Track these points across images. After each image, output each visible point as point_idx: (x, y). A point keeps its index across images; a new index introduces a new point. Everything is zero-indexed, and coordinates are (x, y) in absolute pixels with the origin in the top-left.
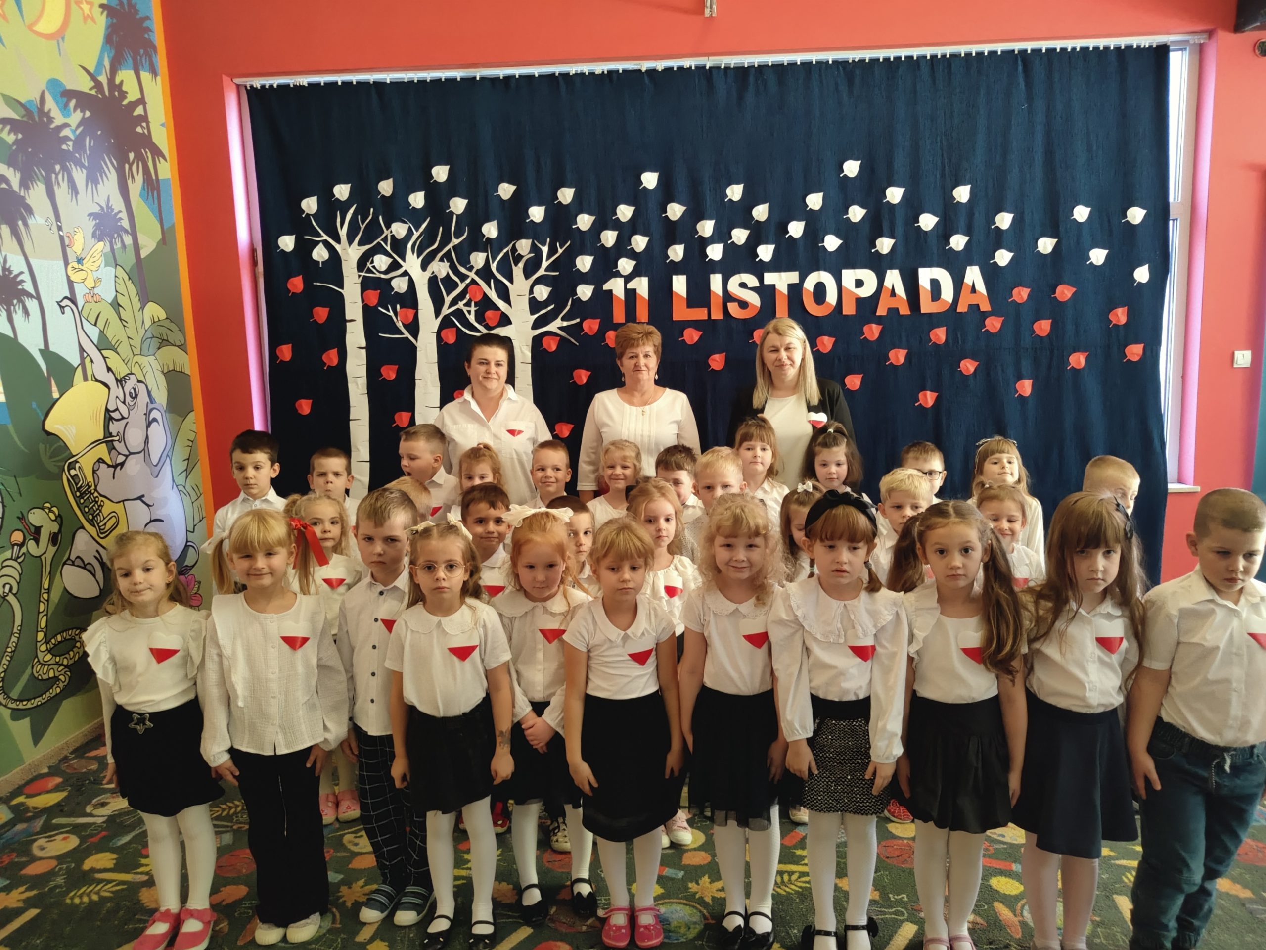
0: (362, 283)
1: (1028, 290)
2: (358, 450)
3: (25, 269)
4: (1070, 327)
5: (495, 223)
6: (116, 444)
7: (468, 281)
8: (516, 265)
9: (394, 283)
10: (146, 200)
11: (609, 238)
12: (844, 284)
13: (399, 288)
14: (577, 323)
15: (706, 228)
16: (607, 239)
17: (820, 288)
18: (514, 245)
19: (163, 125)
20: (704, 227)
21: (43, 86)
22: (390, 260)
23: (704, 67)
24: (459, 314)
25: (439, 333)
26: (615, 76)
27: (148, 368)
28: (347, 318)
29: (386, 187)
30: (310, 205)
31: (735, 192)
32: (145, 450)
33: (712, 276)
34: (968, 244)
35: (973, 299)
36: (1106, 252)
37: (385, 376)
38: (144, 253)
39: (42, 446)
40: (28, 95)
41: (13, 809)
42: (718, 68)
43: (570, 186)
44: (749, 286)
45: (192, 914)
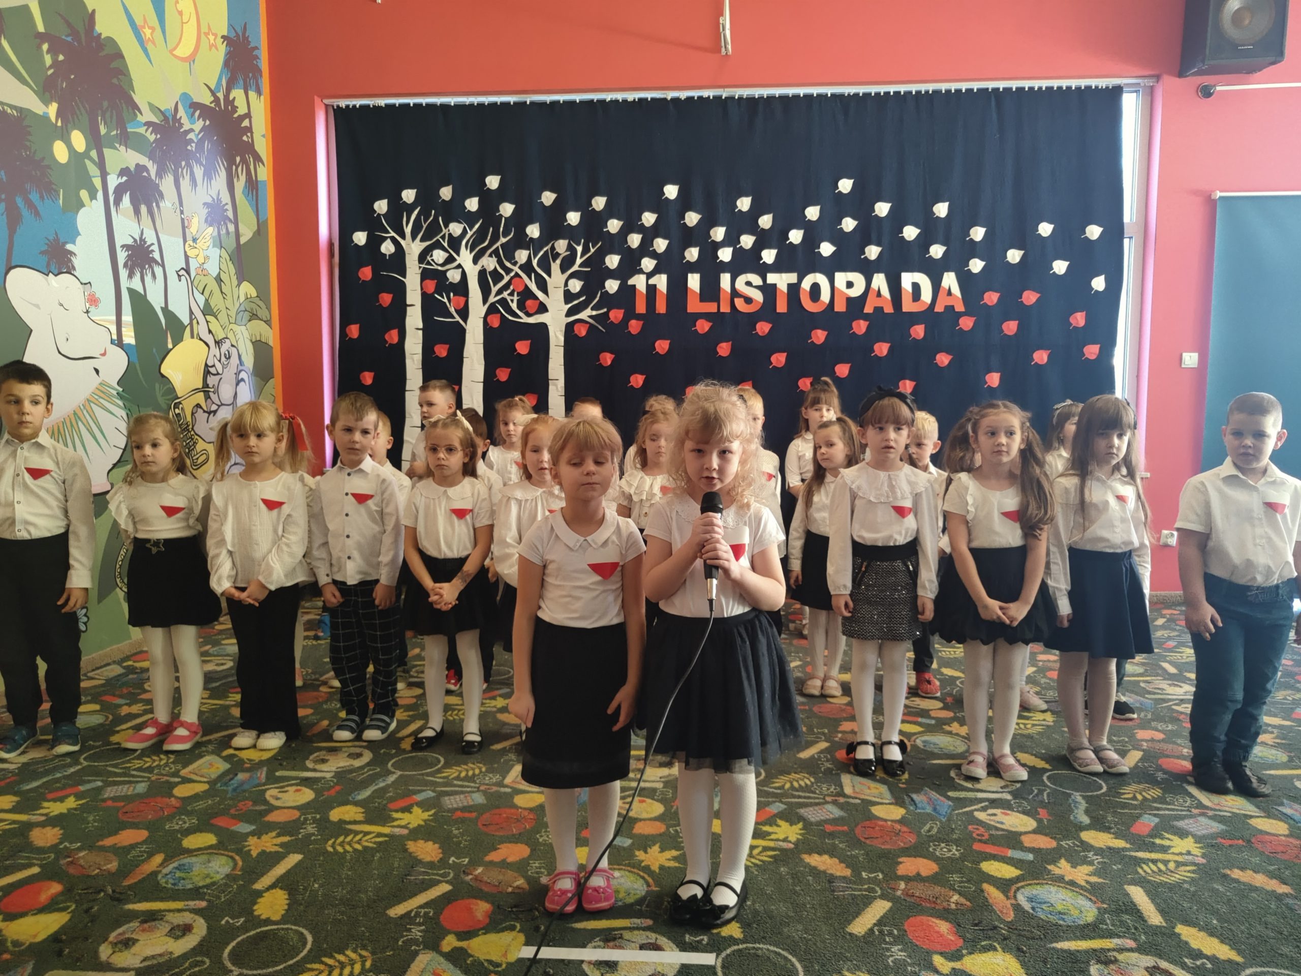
0: (422, 274)
1: (998, 294)
2: (412, 417)
3: (155, 242)
4: (1034, 328)
5: (537, 225)
6: (211, 394)
7: (512, 274)
8: (554, 261)
9: (449, 274)
10: (247, 196)
12: (837, 284)
13: (453, 278)
14: (605, 312)
15: (719, 233)
16: (633, 241)
17: (816, 288)
18: (553, 245)
19: (263, 136)
20: (716, 233)
21: (178, 99)
22: (446, 255)
23: (720, 97)
24: (503, 302)
25: (485, 318)
27: (239, 336)
28: (408, 303)
30: (381, 206)
31: (744, 204)
32: (234, 404)
33: (722, 275)
34: (945, 253)
35: (949, 302)
36: (1067, 263)
37: (437, 353)
38: (243, 240)
39: (157, 386)
40: (166, 105)
41: (124, 668)
42: (732, 98)
43: (602, 195)
44: (754, 284)
45: (183, 724)
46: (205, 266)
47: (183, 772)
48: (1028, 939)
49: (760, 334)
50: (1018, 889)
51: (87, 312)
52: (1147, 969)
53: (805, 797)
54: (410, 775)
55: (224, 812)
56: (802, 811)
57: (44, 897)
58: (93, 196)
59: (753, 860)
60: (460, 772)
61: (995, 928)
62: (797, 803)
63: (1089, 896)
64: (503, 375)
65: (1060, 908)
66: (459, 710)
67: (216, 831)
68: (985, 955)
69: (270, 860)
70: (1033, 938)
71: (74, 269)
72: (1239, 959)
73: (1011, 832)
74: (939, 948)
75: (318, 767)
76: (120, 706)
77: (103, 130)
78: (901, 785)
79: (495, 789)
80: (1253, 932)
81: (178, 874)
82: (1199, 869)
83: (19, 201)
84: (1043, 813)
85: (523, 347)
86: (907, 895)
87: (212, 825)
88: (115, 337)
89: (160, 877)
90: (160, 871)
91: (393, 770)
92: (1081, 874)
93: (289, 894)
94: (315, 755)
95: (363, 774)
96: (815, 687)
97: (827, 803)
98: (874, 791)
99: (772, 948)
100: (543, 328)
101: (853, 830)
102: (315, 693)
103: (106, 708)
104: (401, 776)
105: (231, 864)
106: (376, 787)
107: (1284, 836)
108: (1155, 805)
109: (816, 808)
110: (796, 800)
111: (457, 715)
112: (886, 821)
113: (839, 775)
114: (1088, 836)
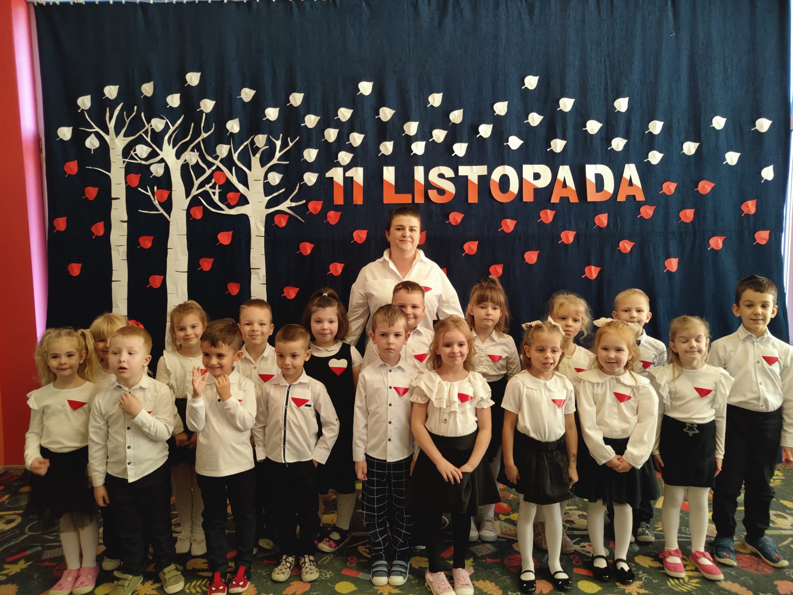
0: (126, 168)
1: (676, 185)
2: (118, 307)
4: (709, 216)
5: (237, 120)
7: (214, 168)
8: (254, 155)
9: (152, 168)
11: (331, 134)
12: (524, 176)
13: (157, 172)
14: (304, 204)
15: (412, 128)
16: (330, 136)
17: (505, 179)
18: (253, 138)
20: (409, 127)
22: (150, 150)
24: (206, 195)
25: (188, 211)
28: (113, 196)
29: (148, 89)
30: (84, 102)
31: (436, 100)
33: (416, 167)
34: (626, 146)
35: (630, 192)
36: (739, 154)
37: (142, 245)
43: (299, 92)
44: (446, 176)
49: (453, 223)
64: (206, 265)
85: (225, 238)
100: (244, 219)
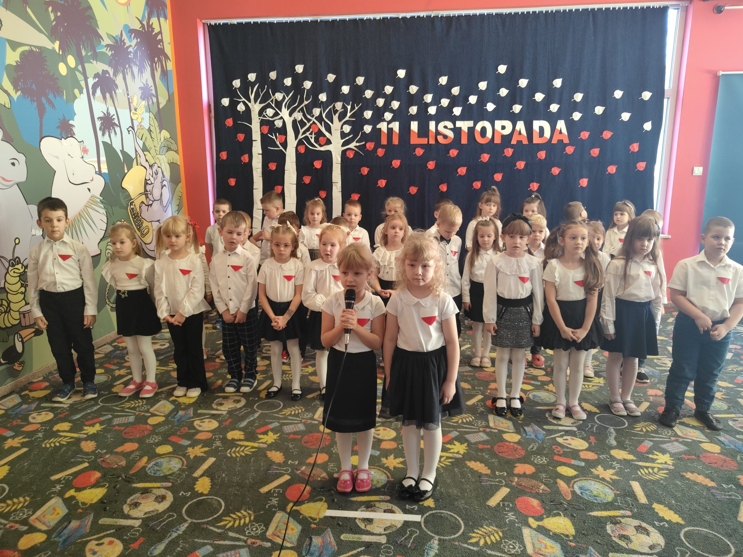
0: (261, 122)
1: (589, 133)
3: (115, 113)
4: (609, 153)
5: (325, 93)
6: (149, 195)
7: (311, 122)
8: (335, 115)
9: (276, 123)
10: (162, 81)
12: (496, 127)
13: (278, 125)
14: (363, 144)
15: (428, 98)
16: (379, 103)
17: (484, 130)
18: (334, 106)
19: (169, 43)
21: (122, 28)
22: (274, 111)
23: (430, 16)
24: (307, 138)
25: (296, 148)
26: (386, 20)
27: (162, 161)
28: (253, 139)
29: (273, 75)
30: (237, 83)
31: (443, 80)
32: (161, 199)
33: (430, 122)
34: (559, 109)
35: (560, 137)
36: (630, 114)
37: (270, 168)
38: (161, 106)
39: (121, 194)
40: (116, 33)
41: (114, 346)
42: (438, 17)
43: (362, 76)
44: (449, 127)
45: (148, 384)
46: (142, 124)
47: (152, 410)
48: (577, 510)
49: (452, 156)
50: (575, 482)
51: (83, 157)
52: (635, 527)
53: (469, 428)
54: (266, 413)
55: (174, 434)
56: (467, 436)
57: (93, 479)
58: (81, 92)
59: (441, 464)
60: (291, 411)
61: (561, 503)
62: (465, 431)
63: (611, 487)
64: (307, 180)
65: (595, 493)
66: (289, 374)
67: (172, 444)
68: (555, 518)
69: (200, 460)
70: (580, 510)
71: (74, 134)
72: (682, 522)
73: (574, 449)
74: (532, 514)
75: (219, 408)
76: (115, 370)
77: (84, 53)
78: (519, 422)
79: (309, 421)
80: (692, 508)
81: (156, 468)
82: (670, 472)
83: (44, 100)
84: (592, 439)
85: (318, 164)
86: (518, 485)
87: (169, 441)
88: (97, 170)
89: (147, 469)
90: (147, 466)
91: (257, 410)
92: (608, 474)
93: (211, 480)
94: (217, 400)
95: (242, 412)
96: (476, 362)
97: (480, 431)
98: (505, 425)
99: (449, 513)
100: (329, 154)
101: (493, 448)
102: (214, 363)
103: (108, 371)
104: (261, 414)
105: (181, 463)
106: (249, 420)
107: (718, 453)
108: (652, 435)
109: (474, 434)
110: (465, 430)
111: (288, 377)
112: (510, 442)
113: (487, 415)
114: (615, 453)
